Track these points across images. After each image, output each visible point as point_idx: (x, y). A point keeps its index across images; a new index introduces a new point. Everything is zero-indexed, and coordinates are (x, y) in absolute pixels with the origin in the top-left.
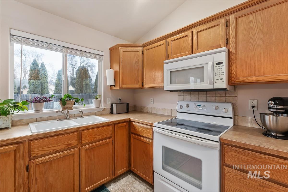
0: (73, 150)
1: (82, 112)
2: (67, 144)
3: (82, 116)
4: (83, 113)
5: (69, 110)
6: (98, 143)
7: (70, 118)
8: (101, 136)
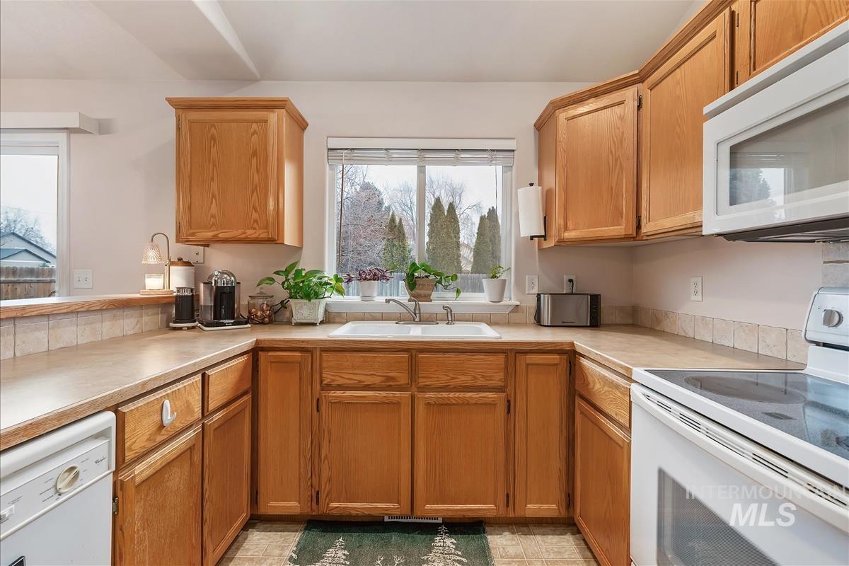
0: (398, 394)
1: (449, 310)
2: (385, 376)
3: (450, 319)
4: (451, 311)
5: (420, 303)
6: (462, 395)
7: (421, 321)
8: (470, 378)
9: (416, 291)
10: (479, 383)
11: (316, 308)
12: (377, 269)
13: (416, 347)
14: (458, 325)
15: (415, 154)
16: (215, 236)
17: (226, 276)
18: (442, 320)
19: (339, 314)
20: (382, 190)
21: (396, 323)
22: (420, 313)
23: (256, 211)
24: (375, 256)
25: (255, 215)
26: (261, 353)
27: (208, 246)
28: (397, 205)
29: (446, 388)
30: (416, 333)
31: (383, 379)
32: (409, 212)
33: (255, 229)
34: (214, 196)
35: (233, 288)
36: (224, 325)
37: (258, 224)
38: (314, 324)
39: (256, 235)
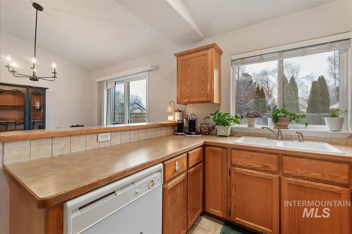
0: (271, 175)
1: (300, 134)
2: (264, 165)
3: (301, 139)
4: (302, 135)
5: (281, 129)
6: (314, 183)
7: (282, 139)
8: (319, 175)
9: (278, 123)
10: (326, 179)
11: (227, 130)
12: (256, 113)
13: (282, 152)
14: (306, 143)
15: (277, 54)
16: (189, 101)
17: (193, 116)
18: (295, 139)
19: (237, 132)
20: (252, 75)
21: (267, 139)
22: (281, 135)
23: (203, 90)
24: (249, 106)
25: (203, 92)
26: (206, 147)
27: (186, 105)
28: (259, 81)
29: (302, 178)
30: (280, 145)
31: (263, 166)
32: (266, 84)
33: (203, 97)
34: (188, 86)
35: (195, 120)
36: (192, 134)
37: (204, 95)
38: (226, 136)
39: (203, 100)
